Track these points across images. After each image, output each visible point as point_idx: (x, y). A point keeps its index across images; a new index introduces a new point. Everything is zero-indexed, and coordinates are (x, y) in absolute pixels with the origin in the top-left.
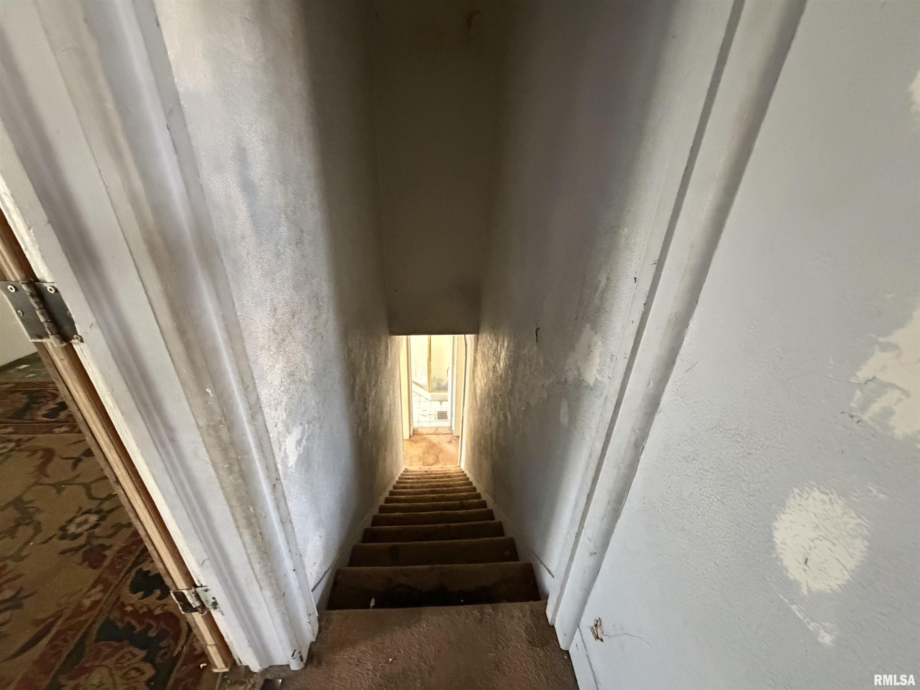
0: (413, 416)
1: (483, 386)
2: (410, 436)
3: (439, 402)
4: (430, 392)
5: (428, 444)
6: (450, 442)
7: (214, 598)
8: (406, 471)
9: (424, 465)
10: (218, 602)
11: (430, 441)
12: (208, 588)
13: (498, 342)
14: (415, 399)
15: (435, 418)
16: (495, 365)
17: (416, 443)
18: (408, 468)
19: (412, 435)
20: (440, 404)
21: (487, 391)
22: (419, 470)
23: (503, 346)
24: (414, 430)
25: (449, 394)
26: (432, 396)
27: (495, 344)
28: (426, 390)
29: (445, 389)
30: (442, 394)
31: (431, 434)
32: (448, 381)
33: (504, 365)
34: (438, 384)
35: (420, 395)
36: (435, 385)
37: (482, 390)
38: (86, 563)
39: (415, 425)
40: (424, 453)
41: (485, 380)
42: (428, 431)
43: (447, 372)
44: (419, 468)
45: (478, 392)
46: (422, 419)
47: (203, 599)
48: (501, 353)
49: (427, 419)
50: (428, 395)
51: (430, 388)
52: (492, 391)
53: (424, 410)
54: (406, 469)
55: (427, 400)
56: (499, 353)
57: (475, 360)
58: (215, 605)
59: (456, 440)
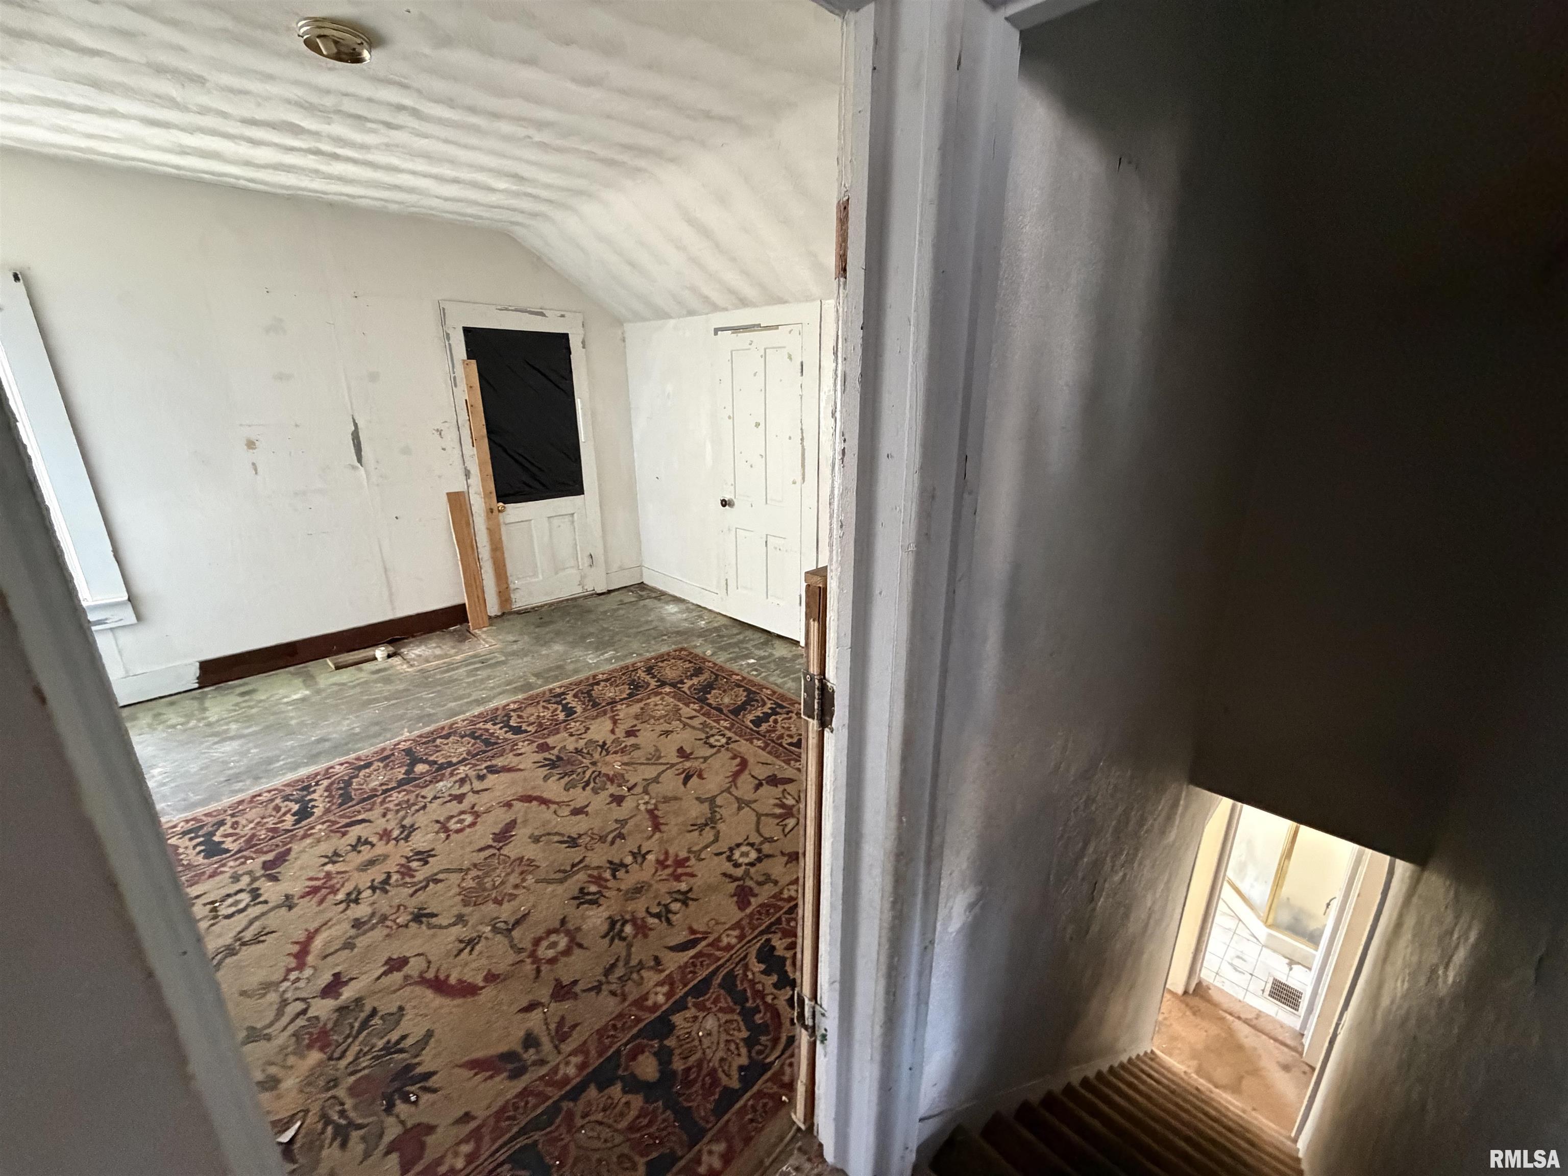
0: (1207, 954)
1: (1399, 995)
2: (1186, 992)
3: (1287, 961)
4: (1269, 926)
5: (1223, 1035)
6: (1286, 1068)
7: (826, 1030)
8: (1152, 1056)
9: (1198, 1072)
10: (828, 1037)
11: (1231, 1032)
12: (827, 1014)
13: (1457, 917)
14: (1221, 920)
15: (1263, 991)
16: (1437, 966)
17: (1194, 1014)
18: (1158, 1052)
19: (1191, 991)
20: (1287, 968)
21: (1403, 1012)
22: (1183, 1075)
23: (1467, 939)
24: (1199, 984)
25: (1319, 954)
26: (1270, 935)
27: (1449, 918)
28: (1259, 917)
29: (1313, 938)
30: (1301, 947)
31: (1239, 1018)
32: (1325, 926)
33: (1454, 982)
34: (1296, 919)
35: (1240, 920)
36: (1285, 917)
37: (1392, 1002)
38: (735, 899)
39: (1206, 975)
40: (1207, 1048)
41: (1406, 985)
42: (1236, 1008)
43: (1328, 905)
44: (1185, 1072)
45: (1385, 1001)
46: (1227, 971)
47: (816, 1021)
48: (1457, 947)
49: (1243, 980)
50: (1262, 932)
51: (1271, 916)
52: (1413, 1021)
53: (1238, 957)
54: (1152, 1052)
55: (1255, 940)
56: (1453, 945)
57: (1398, 925)
58: (824, 1037)
59: (1304, 1073)
